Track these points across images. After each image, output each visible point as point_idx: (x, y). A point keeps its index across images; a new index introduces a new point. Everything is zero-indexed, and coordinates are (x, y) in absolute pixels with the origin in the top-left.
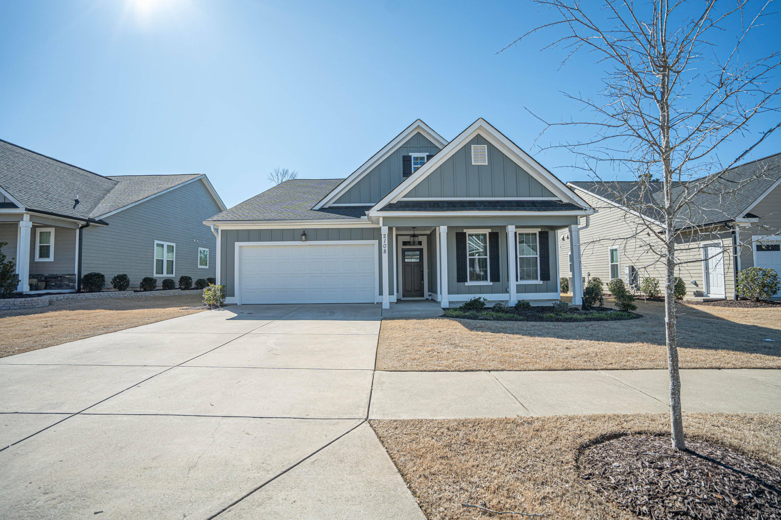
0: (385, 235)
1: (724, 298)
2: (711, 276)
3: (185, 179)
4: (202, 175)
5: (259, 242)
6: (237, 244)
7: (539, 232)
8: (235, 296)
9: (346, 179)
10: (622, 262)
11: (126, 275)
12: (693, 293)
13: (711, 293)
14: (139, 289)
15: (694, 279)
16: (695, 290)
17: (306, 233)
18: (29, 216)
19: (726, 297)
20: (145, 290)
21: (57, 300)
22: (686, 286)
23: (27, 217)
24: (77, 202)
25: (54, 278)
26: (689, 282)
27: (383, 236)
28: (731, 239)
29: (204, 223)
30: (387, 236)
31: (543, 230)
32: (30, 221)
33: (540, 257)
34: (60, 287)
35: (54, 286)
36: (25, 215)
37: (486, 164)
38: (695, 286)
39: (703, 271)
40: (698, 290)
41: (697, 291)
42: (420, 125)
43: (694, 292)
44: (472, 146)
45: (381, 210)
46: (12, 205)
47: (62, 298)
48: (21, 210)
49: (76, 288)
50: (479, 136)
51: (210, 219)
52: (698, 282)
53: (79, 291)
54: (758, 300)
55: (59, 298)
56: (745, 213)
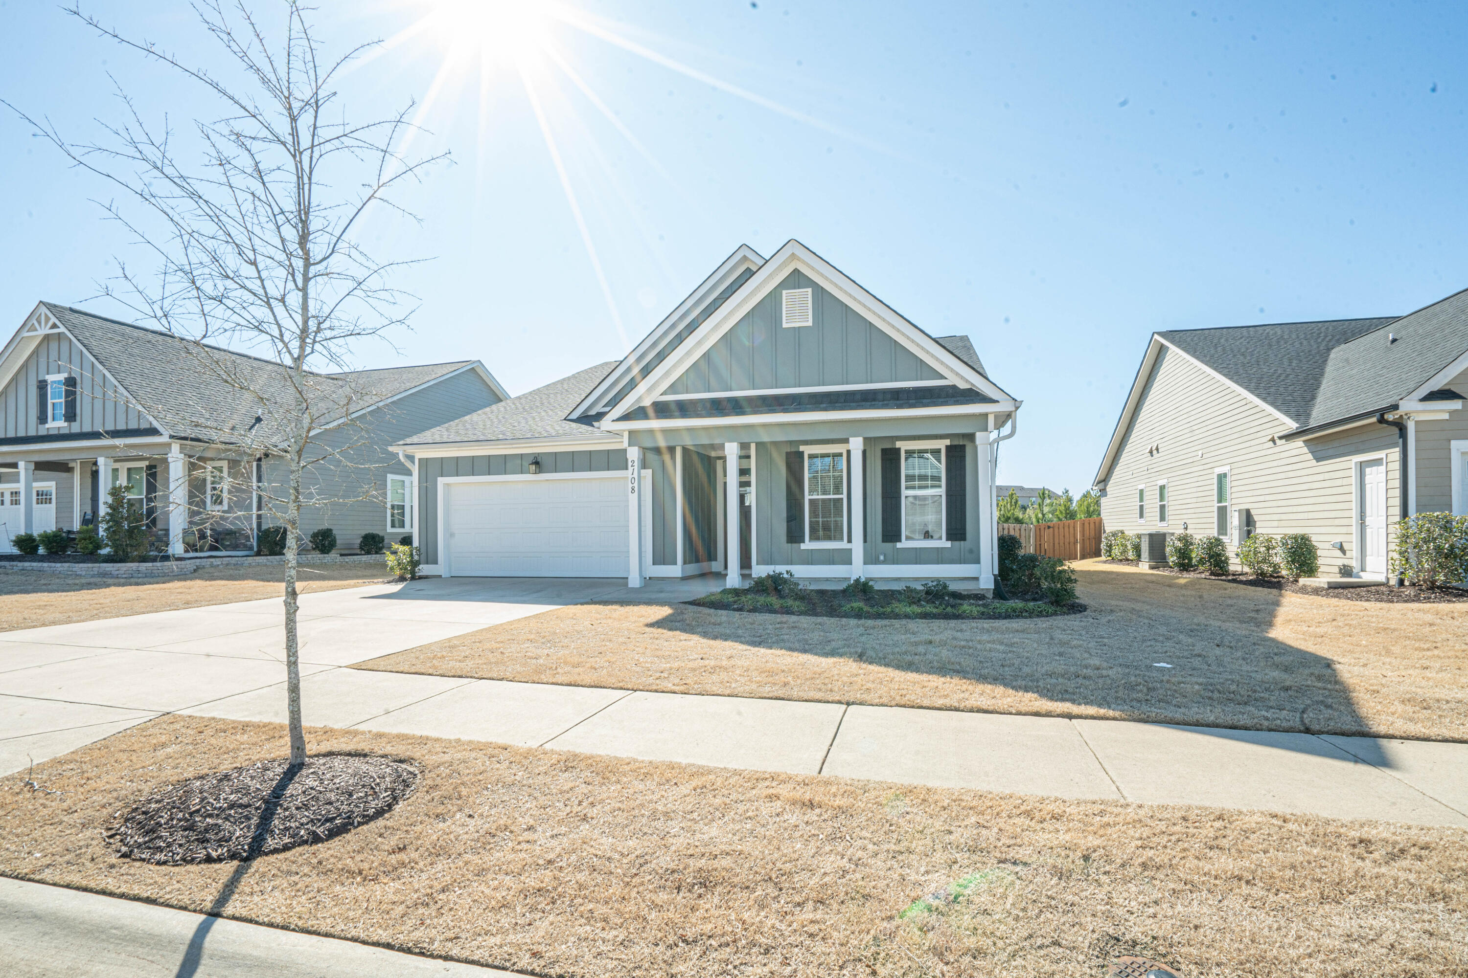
0: (633, 461)
1: (1384, 580)
2: (1368, 531)
3: (441, 371)
4: (474, 362)
5: (472, 477)
6: (441, 481)
7: (947, 446)
8: (439, 562)
9: (621, 362)
10: (1234, 501)
11: (331, 530)
12: (1337, 570)
13: (1367, 569)
14: (358, 552)
15: (1338, 539)
16: (1340, 562)
17: (539, 460)
18: (178, 445)
19: (1388, 579)
20: (368, 553)
21: (212, 566)
22: (1319, 553)
23: (176, 447)
24: (258, 420)
25: (229, 534)
26: (1328, 546)
27: (630, 464)
28: (1397, 449)
29: (390, 449)
30: (636, 464)
31: (956, 443)
32: (181, 453)
33: (947, 495)
34: (235, 547)
35: (228, 546)
36: (173, 445)
37: (810, 323)
38: (1338, 553)
39: (1354, 521)
40: (1346, 562)
41: (1344, 566)
42: (747, 255)
43: (1339, 567)
44: (784, 292)
45: (619, 420)
46: (153, 432)
47: (219, 563)
48: (164, 439)
49: (255, 549)
50: (796, 272)
51: (401, 442)
52: (1346, 546)
53: (258, 554)
54: (1432, 587)
55: (215, 564)
56: (1424, 391)
